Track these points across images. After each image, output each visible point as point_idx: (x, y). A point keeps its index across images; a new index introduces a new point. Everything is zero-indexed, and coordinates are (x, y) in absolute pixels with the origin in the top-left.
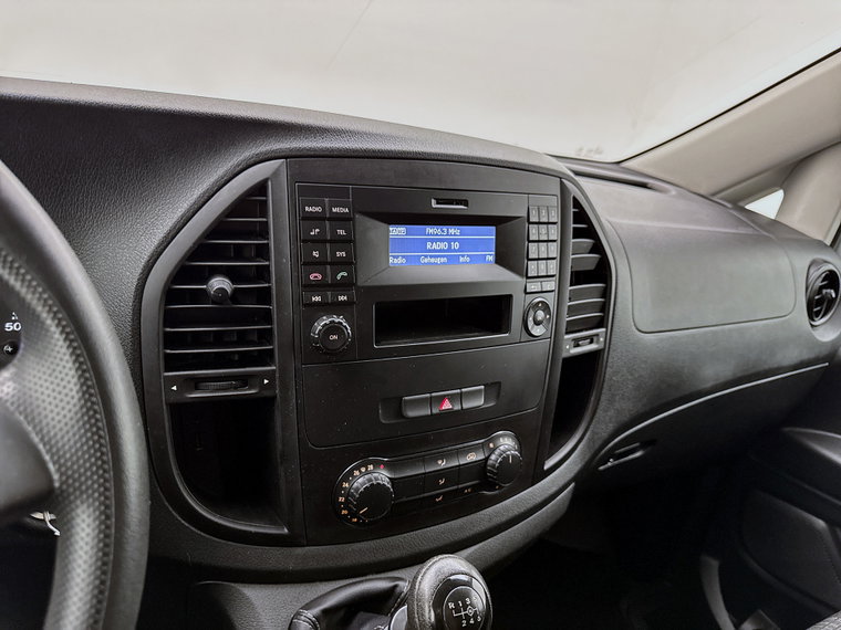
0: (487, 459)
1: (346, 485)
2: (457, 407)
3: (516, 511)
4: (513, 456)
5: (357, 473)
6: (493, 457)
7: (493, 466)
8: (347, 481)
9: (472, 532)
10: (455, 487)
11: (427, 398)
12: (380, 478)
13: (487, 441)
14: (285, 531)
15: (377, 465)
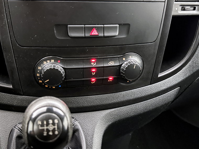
2: (101, 35)
3: (139, 95)
4: (137, 66)
5: (45, 63)
6: (123, 65)
7: (123, 70)
9: (113, 102)
10: (102, 78)
11: (82, 27)
12: (56, 66)
13: (122, 56)
14: (11, 87)
15: (56, 60)
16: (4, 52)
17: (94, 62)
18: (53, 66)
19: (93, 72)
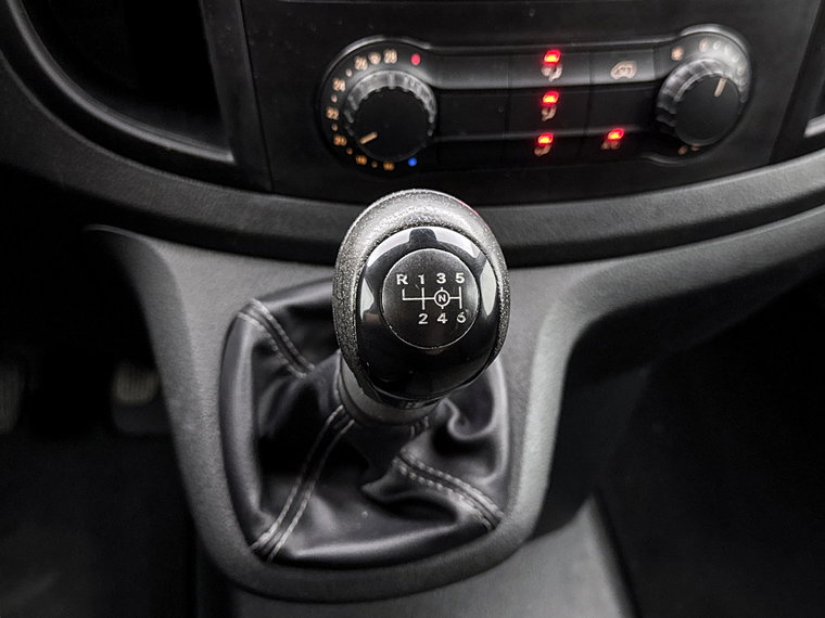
0: (661, 81)
1: (340, 85)
4: (730, 85)
5: (361, 63)
6: (672, 80)
7: (669, 99)
8: (342, 76)
10: (579, 132)
12: (406, 80)
13: (668, 43)
14: (229, 158)
15: (405, 55)
16: (211, 16)
17: (554, 66)
18: (391, 78)
19: (549, 106)
